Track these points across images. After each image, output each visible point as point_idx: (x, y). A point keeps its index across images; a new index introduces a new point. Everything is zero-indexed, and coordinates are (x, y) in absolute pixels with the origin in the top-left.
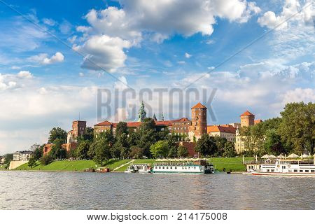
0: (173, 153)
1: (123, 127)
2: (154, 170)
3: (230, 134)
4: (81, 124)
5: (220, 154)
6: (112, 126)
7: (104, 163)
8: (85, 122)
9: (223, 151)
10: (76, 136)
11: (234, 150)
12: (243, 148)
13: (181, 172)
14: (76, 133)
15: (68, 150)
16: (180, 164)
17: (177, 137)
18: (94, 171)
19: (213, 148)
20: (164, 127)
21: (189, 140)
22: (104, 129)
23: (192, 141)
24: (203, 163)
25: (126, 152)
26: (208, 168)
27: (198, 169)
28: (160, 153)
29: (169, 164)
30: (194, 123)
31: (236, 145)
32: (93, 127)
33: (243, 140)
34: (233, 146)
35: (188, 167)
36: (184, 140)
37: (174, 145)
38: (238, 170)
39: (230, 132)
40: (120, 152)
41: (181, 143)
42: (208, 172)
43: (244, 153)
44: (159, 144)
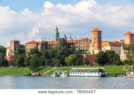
0: (79, 62)
1: (45, 44)
2: (70, 75)
3: (117, 47)
4: (16, 43)
5: (111, 63)
6: (37, 44)
7: (36, 70)
8: (19, 41)
9: (112, 61)
10: (13, 51)
11: (120, 60)
12: (126, 58)
13: (87, 76)
14: (13, 48)
15: (8, 60)
16: (86, 71)
17: (81, 51)
18: (30, 75)
19: (106, 60)
20: (73, 44)
21: (90, 53)
22: (33, 46)
23: (92, 54)
24: (100, 71)
25: (49, 62)
26: (104, 74)
27: (97, 74)
28: (71, 62)
29: (79, 71)
30: (93, 42)
31: (121, 56)
32: (25, 45)
33: (125, 53)
34: (119, 57)
35: (91, 73)
36: (86, 53)
37: (80, 56)
38: (121, 74)
39: (117, 46)
40: (45, 62)
41: (85, 55)
42: (103, 76)
43: (126, 61)
44: (70, 57)
